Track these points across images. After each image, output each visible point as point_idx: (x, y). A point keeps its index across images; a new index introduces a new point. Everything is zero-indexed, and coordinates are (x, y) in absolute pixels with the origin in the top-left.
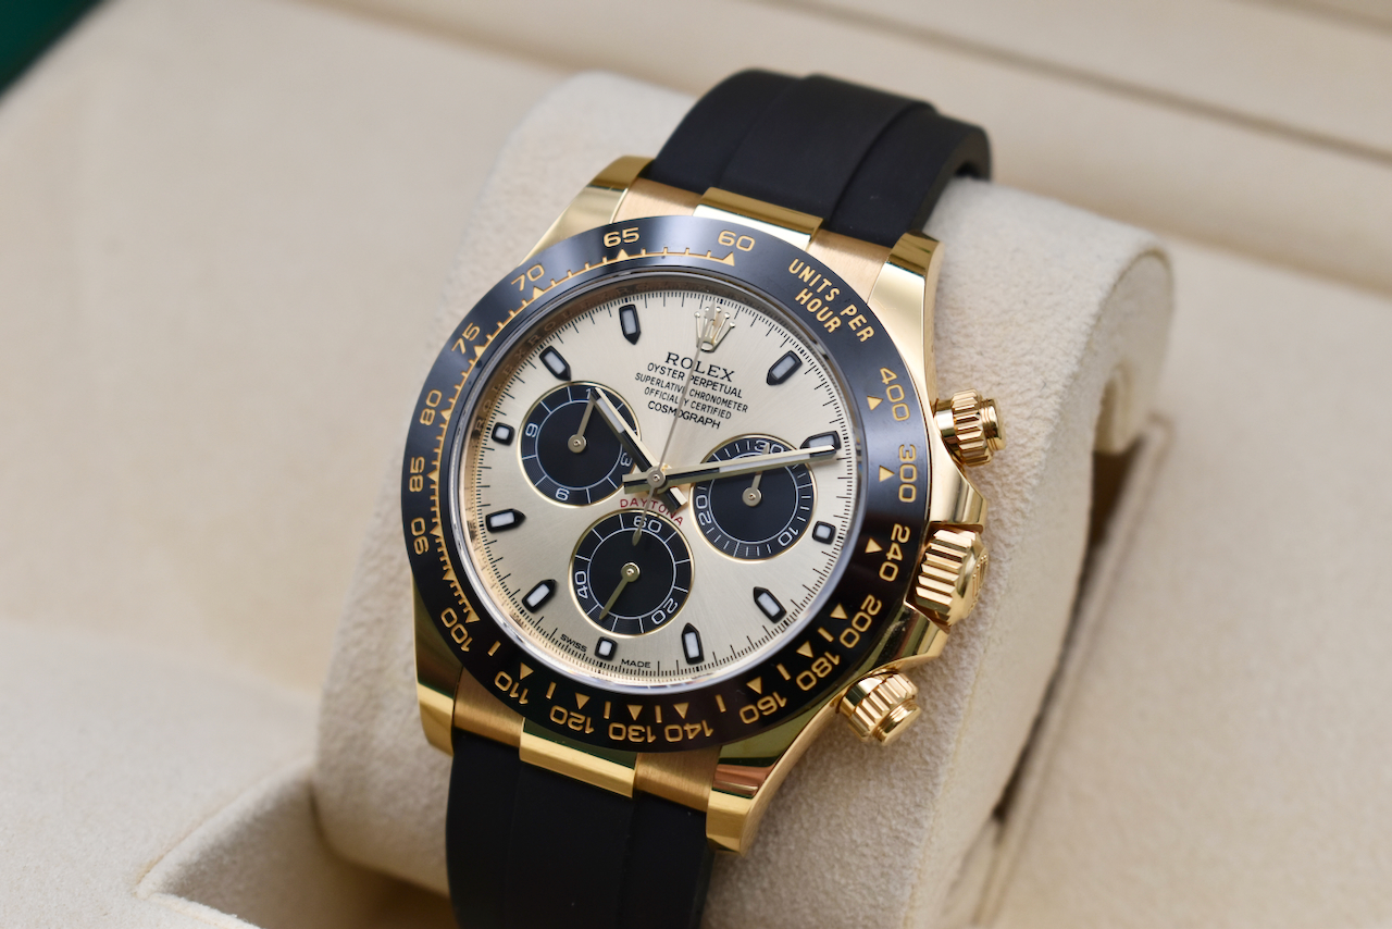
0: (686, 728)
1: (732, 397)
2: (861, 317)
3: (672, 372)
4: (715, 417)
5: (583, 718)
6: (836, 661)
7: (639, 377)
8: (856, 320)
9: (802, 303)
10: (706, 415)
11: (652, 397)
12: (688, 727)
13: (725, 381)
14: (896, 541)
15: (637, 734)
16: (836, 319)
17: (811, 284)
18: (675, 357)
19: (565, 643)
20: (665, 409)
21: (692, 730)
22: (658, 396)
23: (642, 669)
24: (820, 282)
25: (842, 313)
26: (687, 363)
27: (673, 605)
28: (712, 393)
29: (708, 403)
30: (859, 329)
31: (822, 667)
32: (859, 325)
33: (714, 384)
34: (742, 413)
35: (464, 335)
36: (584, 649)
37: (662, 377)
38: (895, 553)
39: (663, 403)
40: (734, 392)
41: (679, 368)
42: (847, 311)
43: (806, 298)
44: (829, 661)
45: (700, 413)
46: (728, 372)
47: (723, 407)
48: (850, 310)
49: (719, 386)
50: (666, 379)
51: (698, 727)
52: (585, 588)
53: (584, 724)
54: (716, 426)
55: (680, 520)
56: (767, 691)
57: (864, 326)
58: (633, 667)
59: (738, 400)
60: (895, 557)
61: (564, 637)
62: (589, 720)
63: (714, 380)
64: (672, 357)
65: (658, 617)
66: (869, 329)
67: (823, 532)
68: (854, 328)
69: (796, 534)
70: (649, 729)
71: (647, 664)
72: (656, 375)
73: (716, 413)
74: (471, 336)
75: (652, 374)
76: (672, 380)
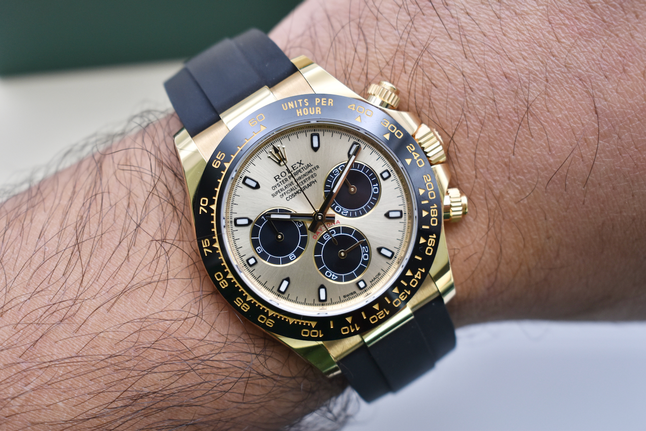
0: (416, 277)
1: (310, 168)
2: (323, 99)
3: (282, 182)
4: (312, 180)
5: (382, 311)
6: (436, 206)
7: (273, 195)
8: (323, 102)
9: (301, 115)
10: (308, 182)
11: (285, 197)
12: (416, 276)
13: (302, 166)
14: (412, 151)
15: (403, 296)
16: (317, 108)
17: (296, 106)
18: (278, 177)
19: (347, 298)
20: (293, 196)
21: (418, 275)
22: (286, 194)
23: (379, 277)
24: (298, 103)
25: (316, 104)
26: (283, 174)
27: (366, 248)
28: (302, 174)
29: (304, 178)
30: (327, 103)
31: (434, 213)
32: (325, 102)
33: (300, 171)
34: (318, 169)
35: (204, 246)
36: (355, 292)
37: (281, 187)
38: (416, 155)
39: (291, 194)
40: (308, 166)
41: (283, 178)
42: (317, 102)
43: (301, 112)
44: (434, 209)
45: (306, 184)
46: (299, 162)
47: (310, 174)
48: (317, 101)
49: (302, 170)
50: (283, 186)
51: (419, 273)
52: (333, 275)
53: (385, 313)
54: (315, 182)
55: (338, 222)
56: (427, 238)
57: (327, 100)
58: (376, 280)
59: (313, 167)
60: (417, 157)
61: (345, 297)
62: (385, 310)
63: (298, 169)
64: (276, 178)
65: (366, 257)
66: (329, 100)
67: (385, 175)
68: (325, 105)
69: (377, 185)
70: (405, 290)
71: (379, 274)
72: (279, 188)
73: (311, 178)
74: (207, 244)
75: (276, 190)
76: (285, 185)
